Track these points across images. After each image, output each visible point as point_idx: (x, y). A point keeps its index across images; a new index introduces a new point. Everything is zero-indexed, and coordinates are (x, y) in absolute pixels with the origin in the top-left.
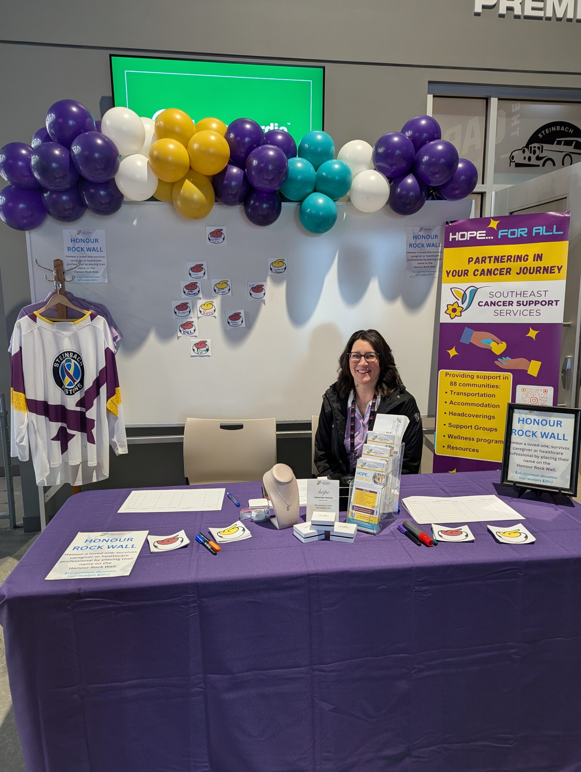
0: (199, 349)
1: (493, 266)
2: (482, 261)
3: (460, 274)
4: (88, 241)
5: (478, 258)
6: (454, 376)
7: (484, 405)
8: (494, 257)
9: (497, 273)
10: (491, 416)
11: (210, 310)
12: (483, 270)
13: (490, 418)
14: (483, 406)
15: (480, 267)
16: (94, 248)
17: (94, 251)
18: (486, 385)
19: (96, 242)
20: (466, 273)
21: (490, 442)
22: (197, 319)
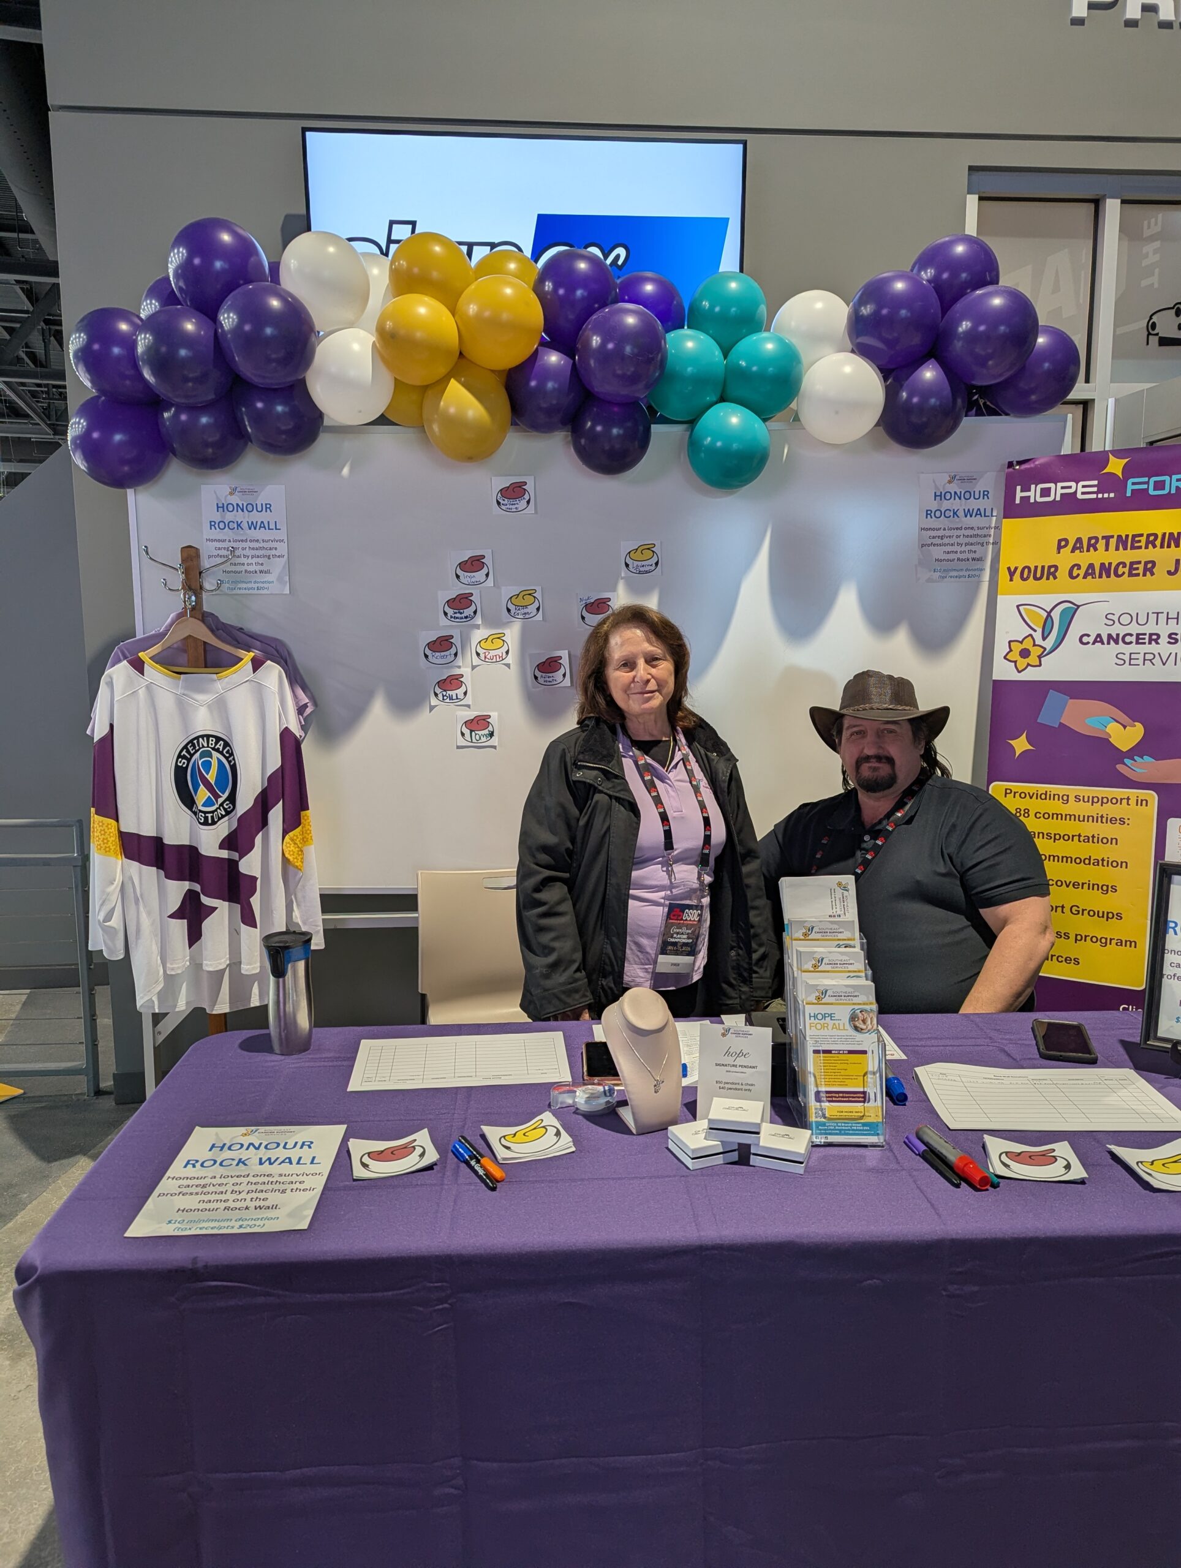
0: (473, 733)
1: (1114, 556)
2: (1089, 545)
3: (1038, 575)
4: (250, 508)
5: (1079, 540)
6: (1023, 795)
7: (1092, 862)
8: (1115, 537)
9: (1124, 573)
10: (1107, 886)
11: (499, 652)
12: (1091, 566)
13: (1106, 889)
14: (1089, 864)
15: (1084, 559)
16: (262, 522)
17: (263, 529)
18: (1097, 817)
19: (266, 511)
20: (1051, 572)
21: (1105, 942)
22: (469, 669)
